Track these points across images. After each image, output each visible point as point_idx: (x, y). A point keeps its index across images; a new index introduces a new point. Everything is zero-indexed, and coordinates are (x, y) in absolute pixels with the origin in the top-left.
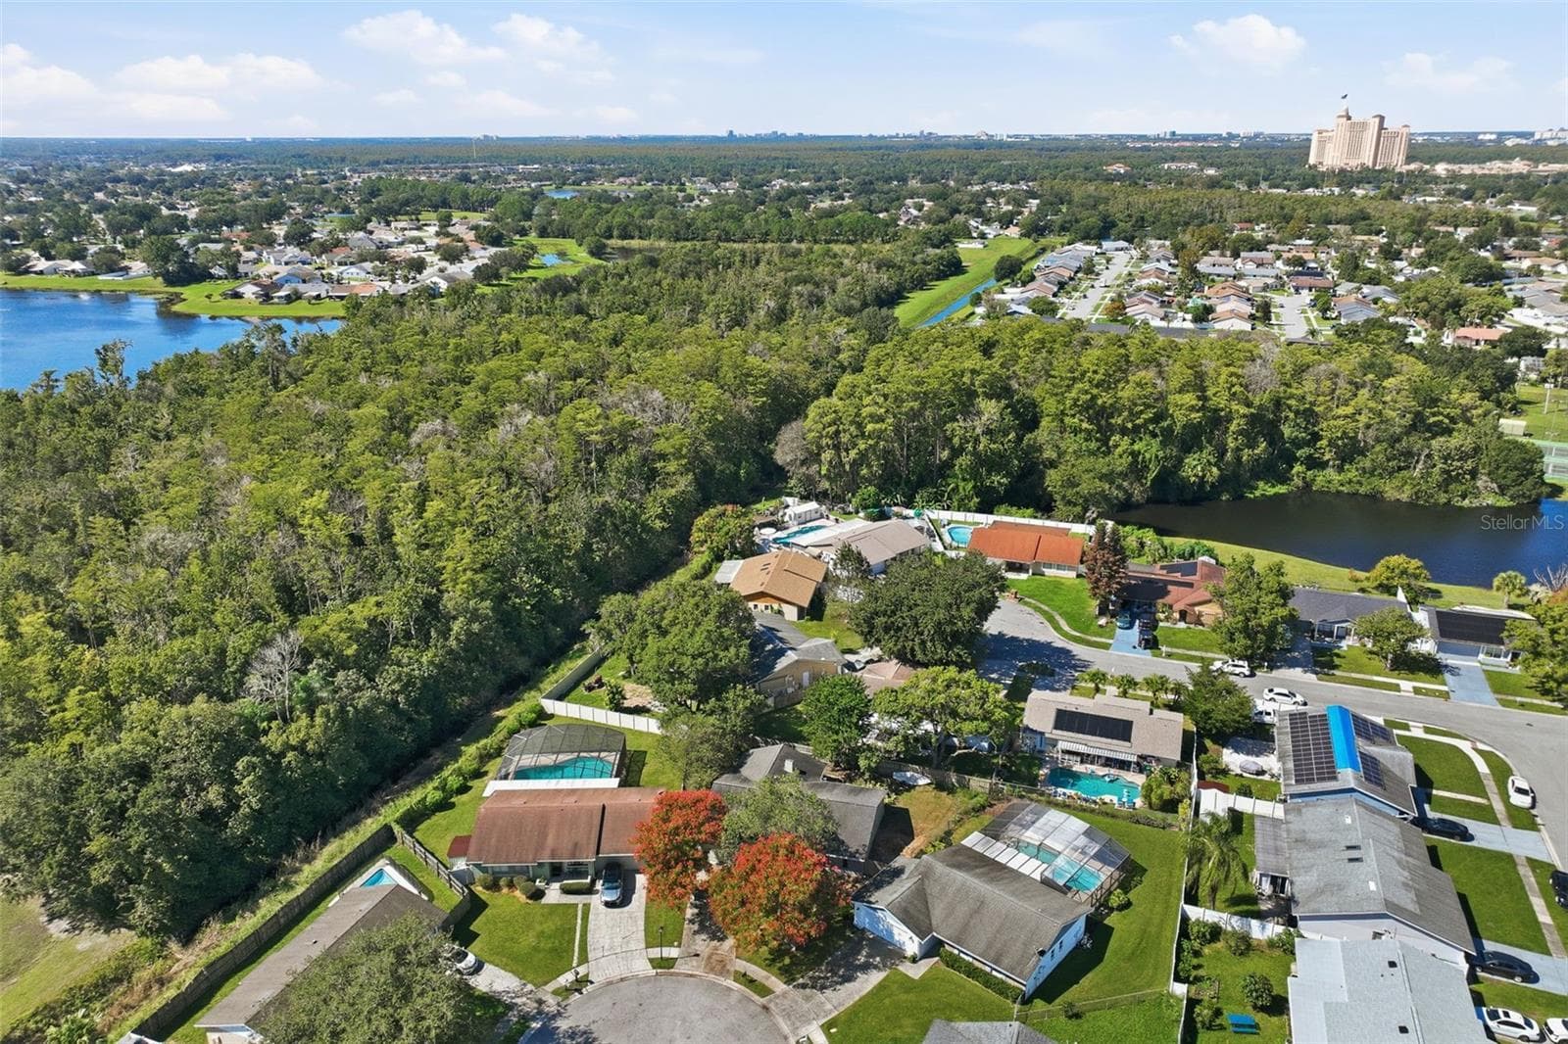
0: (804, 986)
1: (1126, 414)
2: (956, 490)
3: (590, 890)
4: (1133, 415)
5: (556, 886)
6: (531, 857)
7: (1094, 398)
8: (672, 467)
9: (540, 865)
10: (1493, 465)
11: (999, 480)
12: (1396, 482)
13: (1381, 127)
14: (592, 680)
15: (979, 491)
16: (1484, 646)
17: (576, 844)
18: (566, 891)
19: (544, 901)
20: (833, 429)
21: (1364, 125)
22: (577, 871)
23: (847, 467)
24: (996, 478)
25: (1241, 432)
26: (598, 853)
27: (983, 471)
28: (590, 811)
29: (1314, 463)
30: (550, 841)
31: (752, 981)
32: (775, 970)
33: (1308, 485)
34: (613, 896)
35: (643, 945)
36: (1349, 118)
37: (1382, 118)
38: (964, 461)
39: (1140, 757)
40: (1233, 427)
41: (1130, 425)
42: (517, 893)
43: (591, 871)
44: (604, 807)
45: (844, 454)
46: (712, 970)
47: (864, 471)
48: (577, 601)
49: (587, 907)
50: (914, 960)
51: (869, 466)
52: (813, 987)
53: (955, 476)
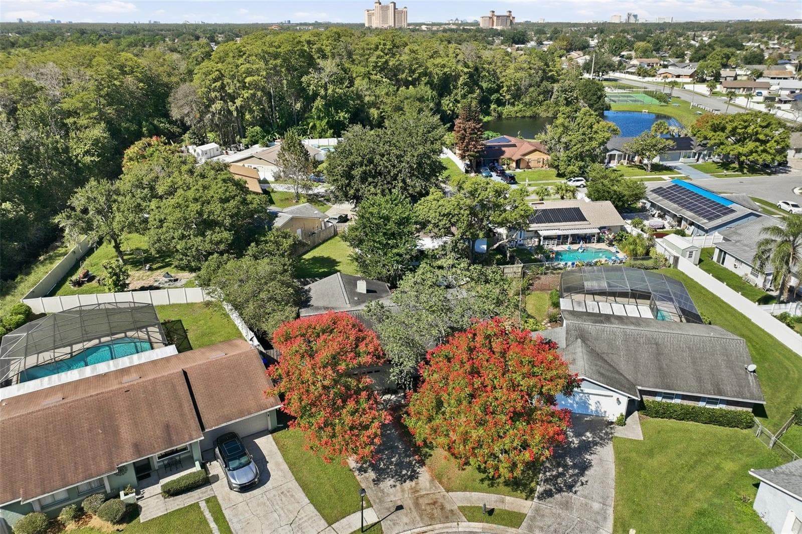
0: (548, 494)
1: (407, 71)
2: (314, 127)
3: (207, 481)
4: (412, 71)
5: (153, 491)
6: (104, 465)
7: (386, 62)
8: (83, 121)
9: (122, 470)
10: (584, 93)
11: (342, 115)
12: (544, 107)
13: (395, 8)
14: (78, 275)
15: (330, 125)
16: (683, 152)
17: (167, 427)
18: (171, 492)
19: (143, 518)
20: (218, 84)
21: (387, 7)
22: (174, 462)
23: (235, 114)
24: (342, 114)
25: (465, 84)
26: (203, 428)
27: (332, 110)
28: (168, 382)
29: (500, 103)
30: (126, 434)
31: (491, 512)
32: (502, 487)
33: (500, 115)
34: (246, 476)
35: (323, 523)
36: (380, 4)
37: (395, 4)
38: (319, 103)
39: (600, 228)
40: (460, 82)
41: (410, 79)
42: (96, 521)
43: (197, 454)
44: (185, 373)
45: (230, 104)
46: (432, 519)
47: (248, 116)
48: (31, 216)
49: (212, 502)
50: (622, 422)
51: (251, 111)
52: (560, 490)
53: (312, 117)
